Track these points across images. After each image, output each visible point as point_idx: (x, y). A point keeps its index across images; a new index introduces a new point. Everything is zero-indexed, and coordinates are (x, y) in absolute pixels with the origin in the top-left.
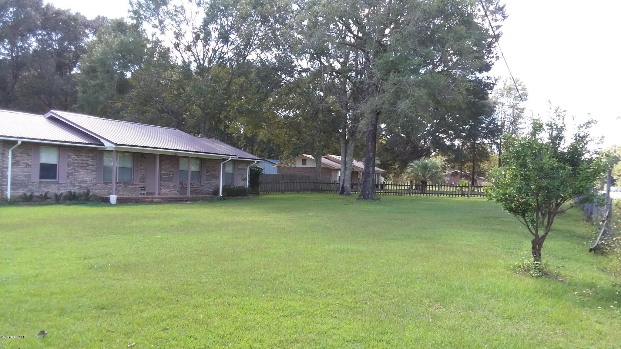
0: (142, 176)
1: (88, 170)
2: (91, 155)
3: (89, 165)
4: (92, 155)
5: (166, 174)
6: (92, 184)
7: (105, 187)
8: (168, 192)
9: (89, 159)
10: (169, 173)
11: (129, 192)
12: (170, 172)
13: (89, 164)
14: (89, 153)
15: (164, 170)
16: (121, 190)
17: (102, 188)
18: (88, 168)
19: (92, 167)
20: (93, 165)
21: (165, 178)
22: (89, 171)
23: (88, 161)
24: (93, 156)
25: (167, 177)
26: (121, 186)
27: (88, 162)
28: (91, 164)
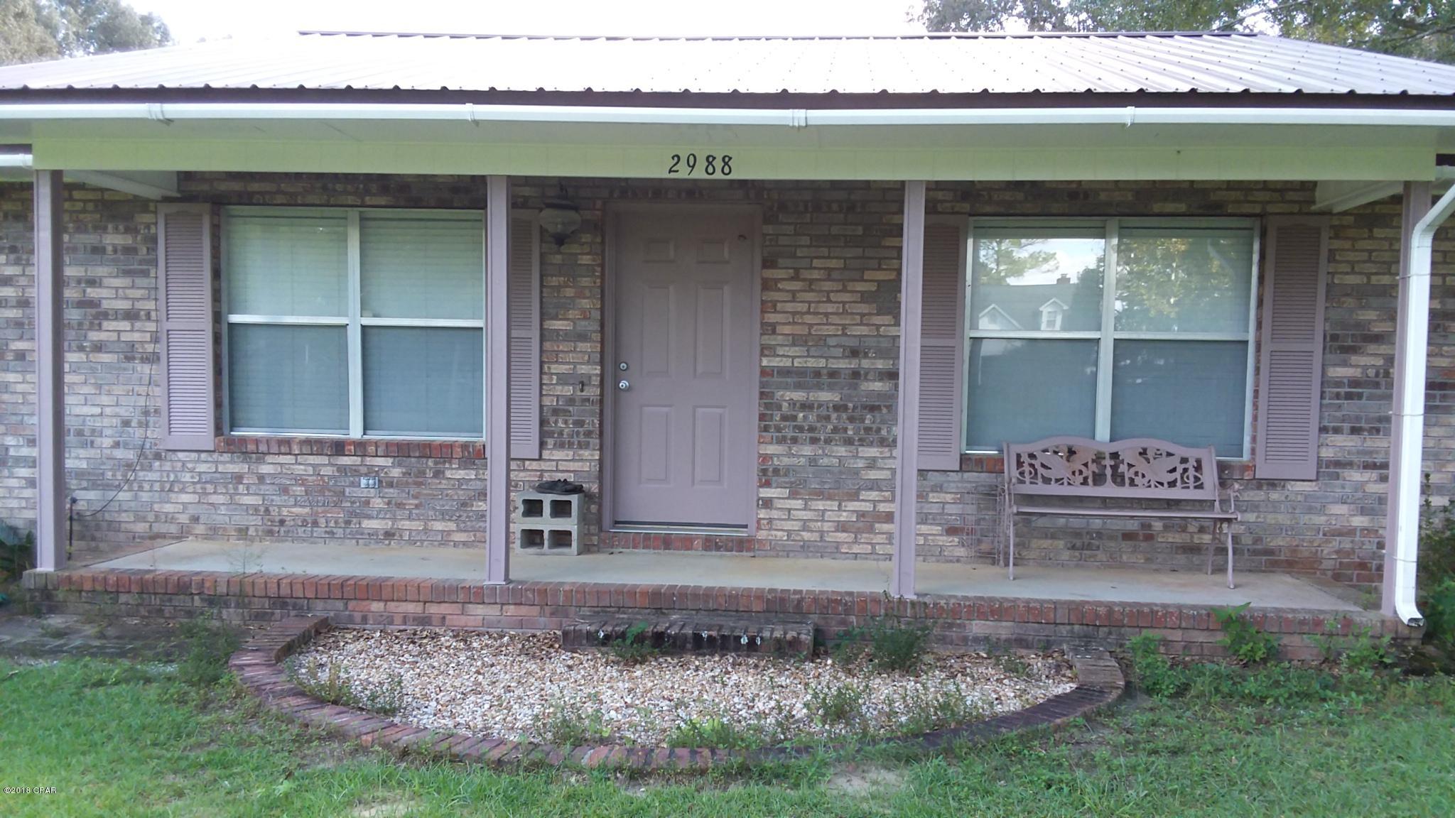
0: (568, 391)
1: (99, 347)
2: (113, 239)
3: (105, 315)
4: (128, 240)
5: (815, 378)
6: (130, 455)
7: (238, 478)
8: (842, 527)
9: (100, 271)
10: (843, 364)
11: (444, 516)
12: (854, 353)
13: (106, 305)
14: (100, 228)
15: (796, 341)
16: (378, 503)
17: (215, 481)
18: (94, 336)
19: (125, 325)
20: (131, 315)
21: (806, 406)
22: (105, 358)
23: (92, 282)
24: (129, 250)
25: (825, 396)
26: (371, 472)
27: (92, 293)
28: (124, 305)
